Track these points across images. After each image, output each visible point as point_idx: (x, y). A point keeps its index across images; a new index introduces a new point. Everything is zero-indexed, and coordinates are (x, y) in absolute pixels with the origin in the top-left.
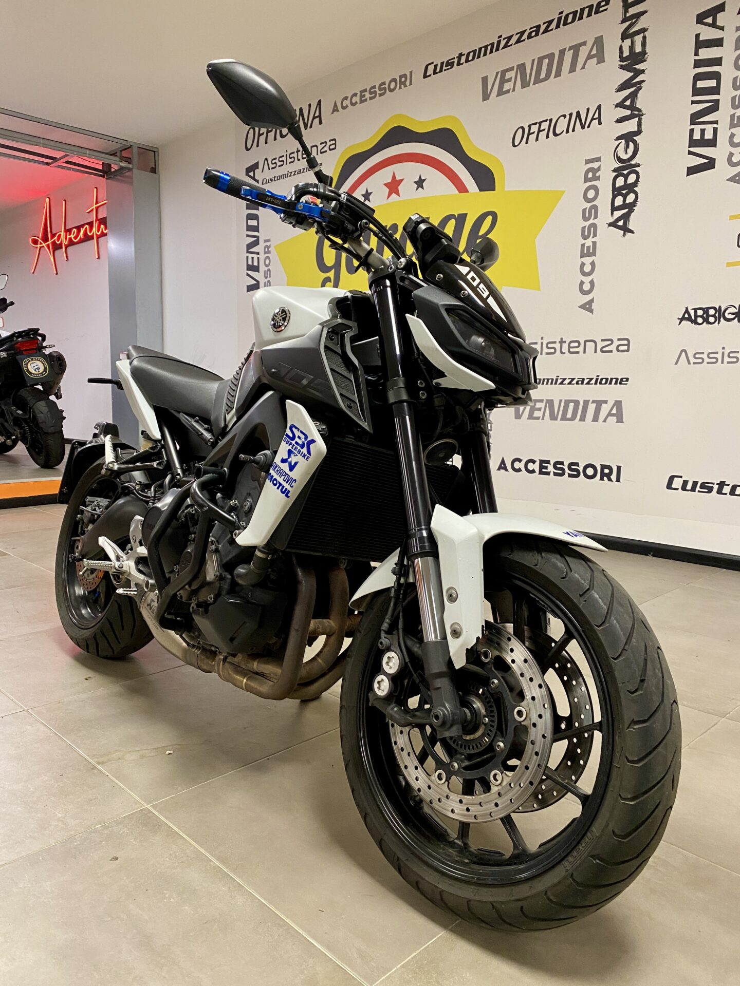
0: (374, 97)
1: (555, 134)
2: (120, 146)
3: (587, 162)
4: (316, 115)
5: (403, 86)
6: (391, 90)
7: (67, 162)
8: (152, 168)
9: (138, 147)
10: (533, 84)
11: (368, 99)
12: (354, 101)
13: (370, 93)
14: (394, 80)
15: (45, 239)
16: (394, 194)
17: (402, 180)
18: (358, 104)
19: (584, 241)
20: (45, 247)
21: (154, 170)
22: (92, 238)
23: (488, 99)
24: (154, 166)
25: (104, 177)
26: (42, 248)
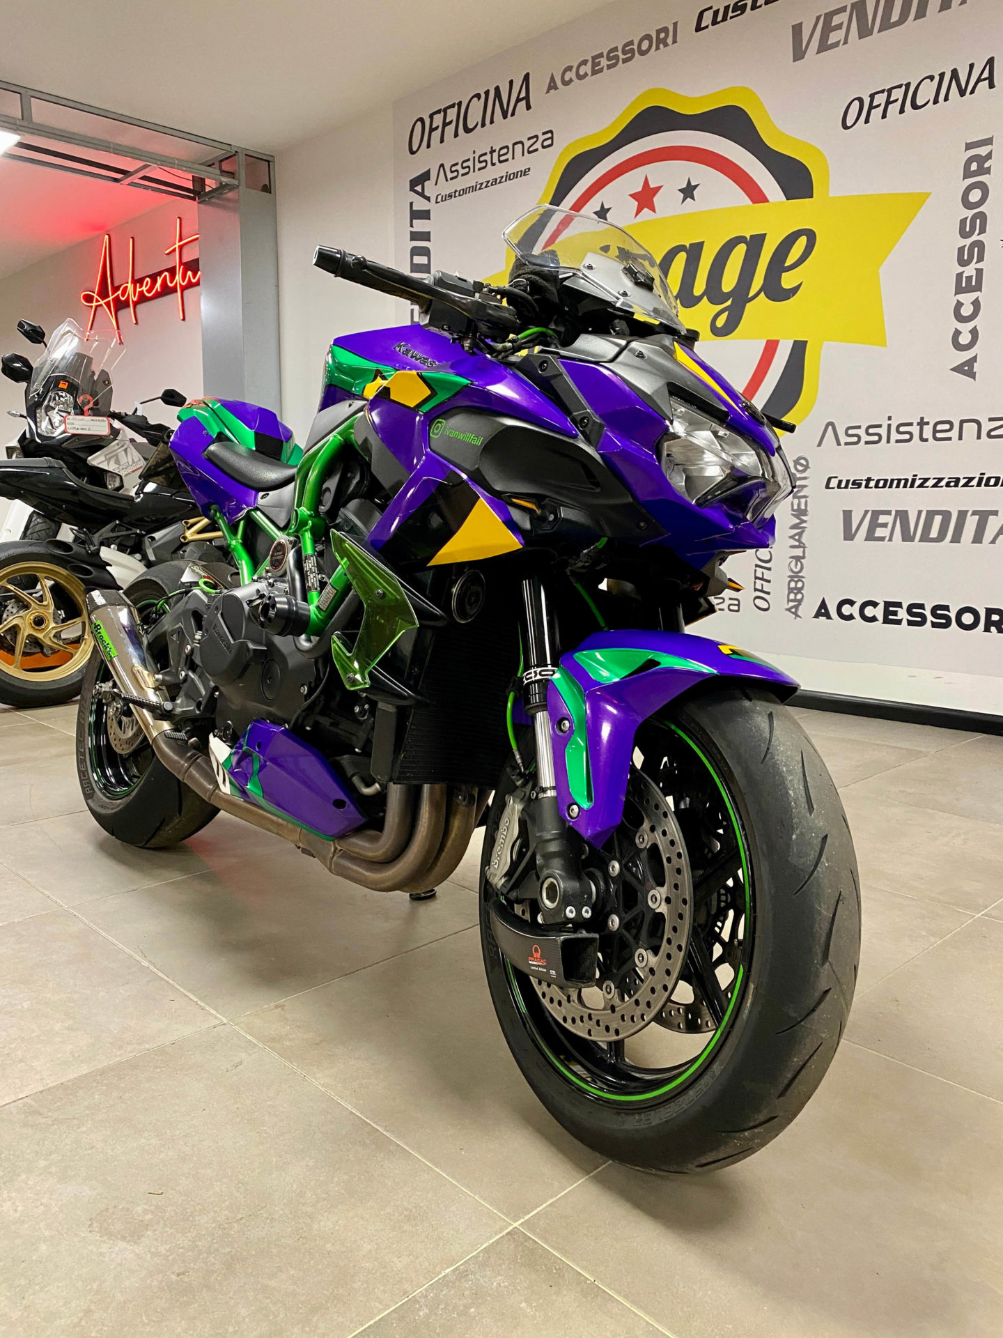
0: (614, 65)
1: (915, 106)
2: (219, 153)
3: (969, 146)
4: (521, 97)
5: (661, 46)
6: (642, 53)
7: (144, 178)
8: (265, 186)
9: (246, 155)
10: (879, 32)
11: (605, 68)
12: (582, 73)
13: (609, 59)
14: (648, 37)
15: (103, 294)
16: (646, 210)
17: (659, 188)
18: (587, 78)
19: (961, 269)
20: (104, 305)
21: (267, 189)
22: (174, 290)
23: (803, 58)
24: (268, 184)
25: (195, 200)
26: (99, 309)
